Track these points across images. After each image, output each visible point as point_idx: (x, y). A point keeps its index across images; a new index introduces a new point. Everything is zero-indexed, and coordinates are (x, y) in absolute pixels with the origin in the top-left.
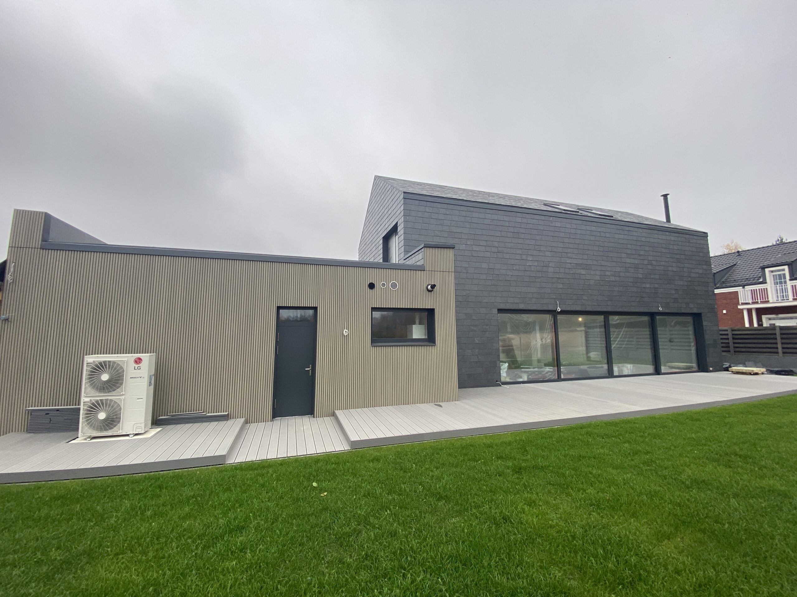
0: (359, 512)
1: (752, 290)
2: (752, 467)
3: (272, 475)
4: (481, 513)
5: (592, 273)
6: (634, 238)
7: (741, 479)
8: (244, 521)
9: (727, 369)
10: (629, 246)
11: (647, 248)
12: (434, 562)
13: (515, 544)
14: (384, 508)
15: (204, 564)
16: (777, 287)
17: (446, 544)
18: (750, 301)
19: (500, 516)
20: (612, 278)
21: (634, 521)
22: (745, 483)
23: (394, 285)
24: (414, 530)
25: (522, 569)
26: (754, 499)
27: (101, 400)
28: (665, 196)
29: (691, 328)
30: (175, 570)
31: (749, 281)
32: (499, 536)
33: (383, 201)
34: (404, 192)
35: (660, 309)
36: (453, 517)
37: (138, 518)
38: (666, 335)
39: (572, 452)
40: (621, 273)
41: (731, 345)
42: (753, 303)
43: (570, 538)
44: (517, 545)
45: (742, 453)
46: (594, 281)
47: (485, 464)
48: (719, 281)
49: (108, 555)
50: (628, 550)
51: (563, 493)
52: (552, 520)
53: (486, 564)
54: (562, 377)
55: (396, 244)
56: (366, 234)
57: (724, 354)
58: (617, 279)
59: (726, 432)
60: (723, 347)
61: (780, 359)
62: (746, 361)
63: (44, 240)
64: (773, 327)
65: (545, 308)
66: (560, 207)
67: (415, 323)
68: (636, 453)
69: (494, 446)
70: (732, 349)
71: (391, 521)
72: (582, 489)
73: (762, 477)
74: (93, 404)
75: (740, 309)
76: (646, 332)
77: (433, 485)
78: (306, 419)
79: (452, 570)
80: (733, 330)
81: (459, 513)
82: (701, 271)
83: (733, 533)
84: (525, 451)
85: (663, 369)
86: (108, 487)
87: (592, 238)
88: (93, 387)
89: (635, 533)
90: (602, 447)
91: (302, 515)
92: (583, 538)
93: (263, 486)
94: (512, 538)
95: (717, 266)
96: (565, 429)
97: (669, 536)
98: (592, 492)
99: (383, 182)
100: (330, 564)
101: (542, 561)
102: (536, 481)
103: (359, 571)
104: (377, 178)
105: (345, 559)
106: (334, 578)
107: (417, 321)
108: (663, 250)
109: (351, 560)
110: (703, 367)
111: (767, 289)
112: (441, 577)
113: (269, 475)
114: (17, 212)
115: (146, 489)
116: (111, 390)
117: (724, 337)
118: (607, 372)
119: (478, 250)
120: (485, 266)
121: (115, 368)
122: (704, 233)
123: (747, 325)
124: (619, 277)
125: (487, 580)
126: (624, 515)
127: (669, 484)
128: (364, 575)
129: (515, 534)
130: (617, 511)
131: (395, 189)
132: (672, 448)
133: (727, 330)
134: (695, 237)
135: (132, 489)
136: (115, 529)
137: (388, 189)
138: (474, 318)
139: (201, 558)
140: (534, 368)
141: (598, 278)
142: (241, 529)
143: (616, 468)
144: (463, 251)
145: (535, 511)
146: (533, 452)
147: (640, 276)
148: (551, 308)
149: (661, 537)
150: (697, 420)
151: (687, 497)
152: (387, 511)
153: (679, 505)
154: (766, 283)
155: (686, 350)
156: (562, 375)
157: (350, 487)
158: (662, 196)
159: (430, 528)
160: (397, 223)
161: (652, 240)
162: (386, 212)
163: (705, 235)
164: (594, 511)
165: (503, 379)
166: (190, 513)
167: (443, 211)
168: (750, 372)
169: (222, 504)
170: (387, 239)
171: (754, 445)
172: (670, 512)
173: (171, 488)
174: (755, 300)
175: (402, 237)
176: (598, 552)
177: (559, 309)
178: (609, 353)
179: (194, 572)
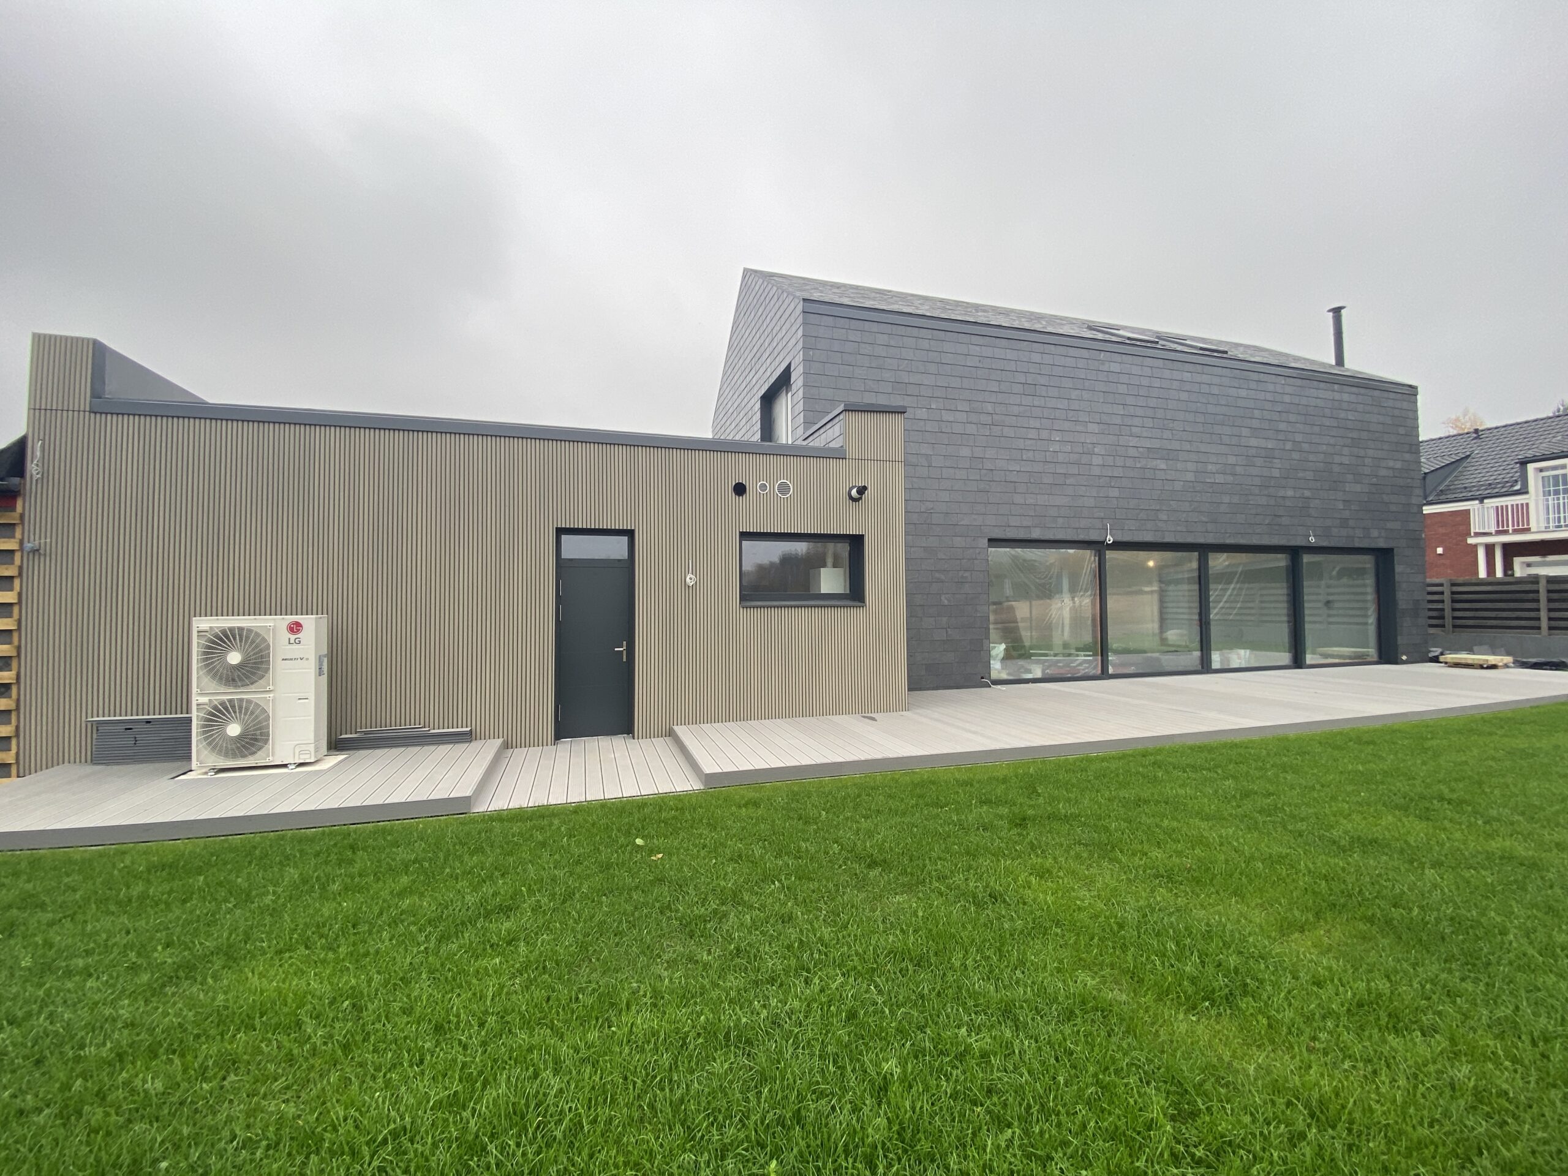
0: (723, 883)
1: (1497, 507)
2: (1473, 819)
3: (559, 828)
4: (949, 887)
5: (1179, 466)
6: (1269, 397)
7: (1448, 838)
8: (512, 898)
9: (1435, 660)
10: (1257, 413)
11: (1293, 418)
12: (863, 960)
13: (1011, 935)
14: (768, 878)
15: (442, 965)
16: (1547, 500)
17: (884, 935)
18: (1493, 530)
19: (985, 891)
20: (1220, 479)
21: (1237, 902)
22: (1456, 844)
23: (784, 489)
24: (824, 912)
25: (1023, 973)
26: (1473, 871)
27: (230, 701)
28: (1337, 312)
29: (1370, 581)
30: (389, 974)
31: (1494, 488)
32: (982, 921)
33: (761, 321)
34: (804, 299)
35: (1312, 539)
36: (896, 894)
37: (316, 895)
38: (1320, 594)
39: (1123, 793)
40: (1237, 467)
41: (1448, 613)
42: (1499, 533)
43: (1115, 928)
44: (1016, 937)
45: (1454, 796)
46: (1182, 483)
47: (957, 811)
48: (1435, 489)
49: (265, 953)
50: (1224, 945)
51: (1104, 858)
52: (1083, 901)
53: (957, 964)
54: (1111, 671)
55: (787, 410)
56: (726, 393)
57: (1432, 631)
58: (1230, 479)
59: (1424, 763)
60: (1430, 618)
61: (1544, 640)
62: (1476, 645)
63: (96, 395)
64: (1535, 579)
65: (1081, 537)
66: (1121, 332)
67: (824, 566)
68: (1247, 795)
69: (975, 783)
70: (1448, 621)
71: (782, 897)
72: (1140, 851)
73: (1490, 836)
74: (215, 708)
75: (1471, 544)
76: (1279, 591)
77: (859, 843)
78: (618, 743)
79: (895, 973)
80: (1453, 585)
81: (909, 888)
82: (1398, 465)
83: (1428, 923)
84: (1032, 791)
85: (1310, 659)
86: (255, 848)
87: (1184, 396)
88: (214, 677)
89: (1239, 921)
90: (1182, 786)
91: (617, 889)
92: (1138, 928)
93: (543, 844)
94: (1006, 926)
95: (1432, 459)
96: (1113, 758)
97: (1302, 927)
98: (1159, 856)
99: (761, 281)
100: (671, 964)
101: (1061, 962)
102: (1054, 839)
103: (726, 973)
104: (746, 272)
105: (700, 956)
106: (679, 983)
107: (830, 561)
108: (1327, 422)
109: (710, 958)
110: (1388, 654)
111: (1527, 504)
112: (875, 982)
113: (553, 828)
114: (39, 340)
115: (327, 850)
116: (247, 681)
117: (1436, 597)
118: (1198, 662)
119: (951, 419)
120: (965, 452)
121: (253, 642)
122: (1410, 386)
123: (1482, 573)
124: (1234, 475)
125: (960, 988)
126: (1217, 892)
127: (1306, 844)
128: (734, 981)
129: (1012, 919)
130: (1205, 886)
131: (785, 295)
132: (1318, 787)
133: (1441, 585)
134: (1392, 395)
135: (301, 851)
136: (275, 912)
137: (771, 295)
138: (941, 555)
139: (437, 954)
140: (1055, 655)
141: (1190, 477)
142: (506, 910)
143: (1207, 818)
144: (922, 423)
145: (1049, 884)
146: (1049, 794)
147: (1276, 473)
148: (1094, 536)
149: (1286, 928)
150: (1368, 743)
151: (1341, 865)
152: (774, 884)
153: (1325, 878)
154: (1527, 493)
155: (1357, 624)
156: (1110, 667)
157: (704, 846)
158: (1329, 311)
159: (854, 910)
160: (790, 364)
161: (1304, 401)
162: (766, 344)
163: (1411, 392)
164: (1161, 886)
165: (994, 675)
166: (410, 887)
167: (882, 339)
168: (1481, 663)
169: (469, 873)
170: (769, 400)
171: (1480, 783)
172: (1306, 889)
173: (374, 849)
174: (1503, 527)
175: (801, 393)
176: (1166, 948)
177: (1110, 539)
178: (1204, 626)
179: (424, 976)
